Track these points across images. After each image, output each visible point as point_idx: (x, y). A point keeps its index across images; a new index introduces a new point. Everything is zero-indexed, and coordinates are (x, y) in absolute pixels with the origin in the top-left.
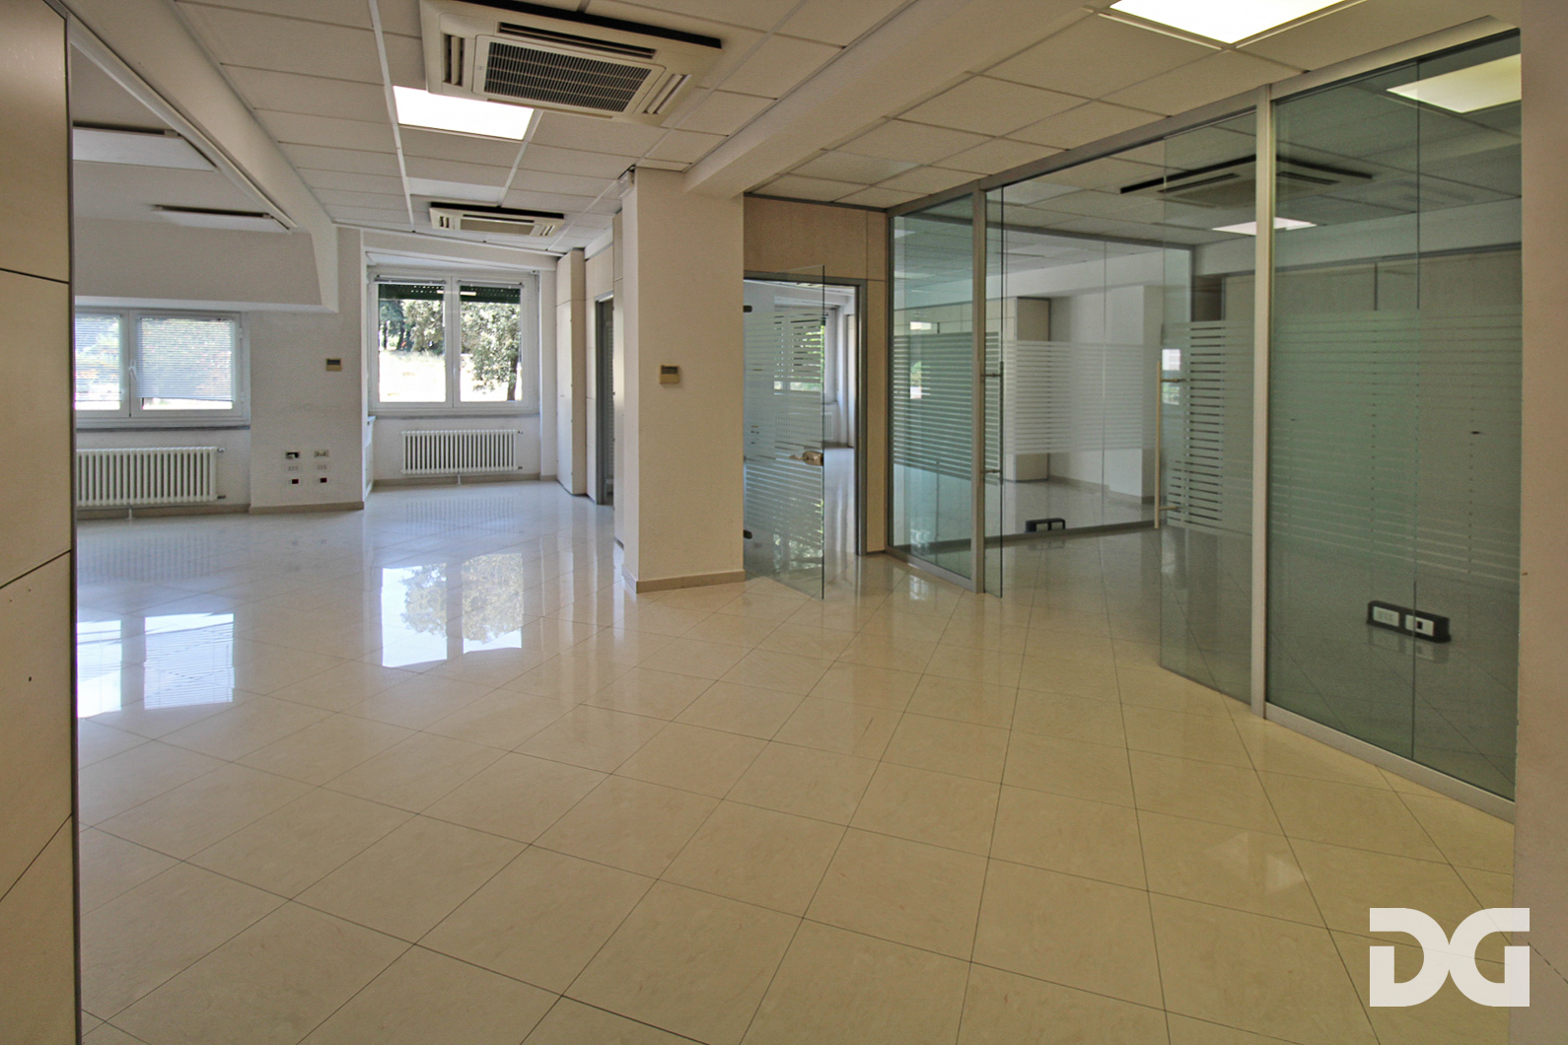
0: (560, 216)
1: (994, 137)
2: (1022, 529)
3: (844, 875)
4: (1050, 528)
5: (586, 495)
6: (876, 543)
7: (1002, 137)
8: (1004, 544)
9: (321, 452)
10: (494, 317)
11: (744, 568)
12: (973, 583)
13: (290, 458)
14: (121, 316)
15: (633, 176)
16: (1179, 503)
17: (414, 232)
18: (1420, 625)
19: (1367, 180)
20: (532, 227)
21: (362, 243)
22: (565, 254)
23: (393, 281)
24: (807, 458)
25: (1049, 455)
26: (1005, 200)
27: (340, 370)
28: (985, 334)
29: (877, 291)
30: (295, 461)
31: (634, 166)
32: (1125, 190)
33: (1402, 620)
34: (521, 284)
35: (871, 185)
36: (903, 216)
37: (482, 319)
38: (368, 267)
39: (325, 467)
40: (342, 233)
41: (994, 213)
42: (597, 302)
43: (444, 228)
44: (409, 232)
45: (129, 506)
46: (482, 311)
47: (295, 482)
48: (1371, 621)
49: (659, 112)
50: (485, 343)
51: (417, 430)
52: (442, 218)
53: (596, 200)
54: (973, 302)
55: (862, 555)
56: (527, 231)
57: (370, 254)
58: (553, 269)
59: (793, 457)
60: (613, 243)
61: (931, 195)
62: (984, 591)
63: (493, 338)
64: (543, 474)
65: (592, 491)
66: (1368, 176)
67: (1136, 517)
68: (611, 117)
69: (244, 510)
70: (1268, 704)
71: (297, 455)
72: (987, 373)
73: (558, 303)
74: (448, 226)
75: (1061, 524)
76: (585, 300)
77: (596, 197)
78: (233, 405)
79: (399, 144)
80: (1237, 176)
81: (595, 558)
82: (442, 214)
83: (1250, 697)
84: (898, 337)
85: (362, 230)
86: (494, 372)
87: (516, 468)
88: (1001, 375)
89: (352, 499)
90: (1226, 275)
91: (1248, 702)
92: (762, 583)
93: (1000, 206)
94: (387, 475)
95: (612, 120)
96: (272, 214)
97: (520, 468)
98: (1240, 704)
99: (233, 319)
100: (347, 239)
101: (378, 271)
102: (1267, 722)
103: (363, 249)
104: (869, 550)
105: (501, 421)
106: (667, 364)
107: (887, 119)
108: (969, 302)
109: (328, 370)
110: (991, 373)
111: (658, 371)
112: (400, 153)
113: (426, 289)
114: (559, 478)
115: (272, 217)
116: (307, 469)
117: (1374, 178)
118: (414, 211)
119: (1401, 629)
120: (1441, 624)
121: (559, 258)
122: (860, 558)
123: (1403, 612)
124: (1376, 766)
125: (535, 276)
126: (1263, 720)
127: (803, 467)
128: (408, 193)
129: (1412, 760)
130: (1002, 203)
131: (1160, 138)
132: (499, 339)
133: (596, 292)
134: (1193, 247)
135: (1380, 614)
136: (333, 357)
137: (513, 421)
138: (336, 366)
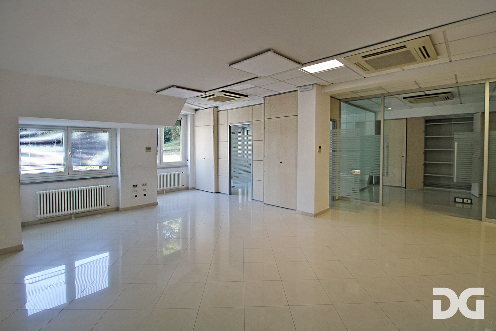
0: (247, 96)
5: (219, 192)
12: (380, 203)
15: (313, 87)
18: (467, 201)
30: (136, 188)
31: (316, 83)
32: (404, 98)
33: (463, 200)
34: (181, 119)
39: (146, 190)
42: (229, 126)
45: (74, 213)
48: (455, 202)
58: (194, 113)
62: (383, 205)
64: (190, 187)
65: (224, 190)
69: (116, 210)
70: (486, 219)
73: (197, 126)
76: (218, 125)
78: (108, 167)
83: (481, 218)
87: (182, 185)
89: (155, 201)
105: (176, 169)
106: (320, 146)
109: (146, 151)
111: (318, 148)
114: (197, 188)
116: (140, 191)
119: (463, 203)
121: (199, 110)
125: (186, 116)
126: (485, 222)
134: (375, 112)
135: (457, 200)
136: (148, 147)
137: (180, 169)
138: (149, 150)
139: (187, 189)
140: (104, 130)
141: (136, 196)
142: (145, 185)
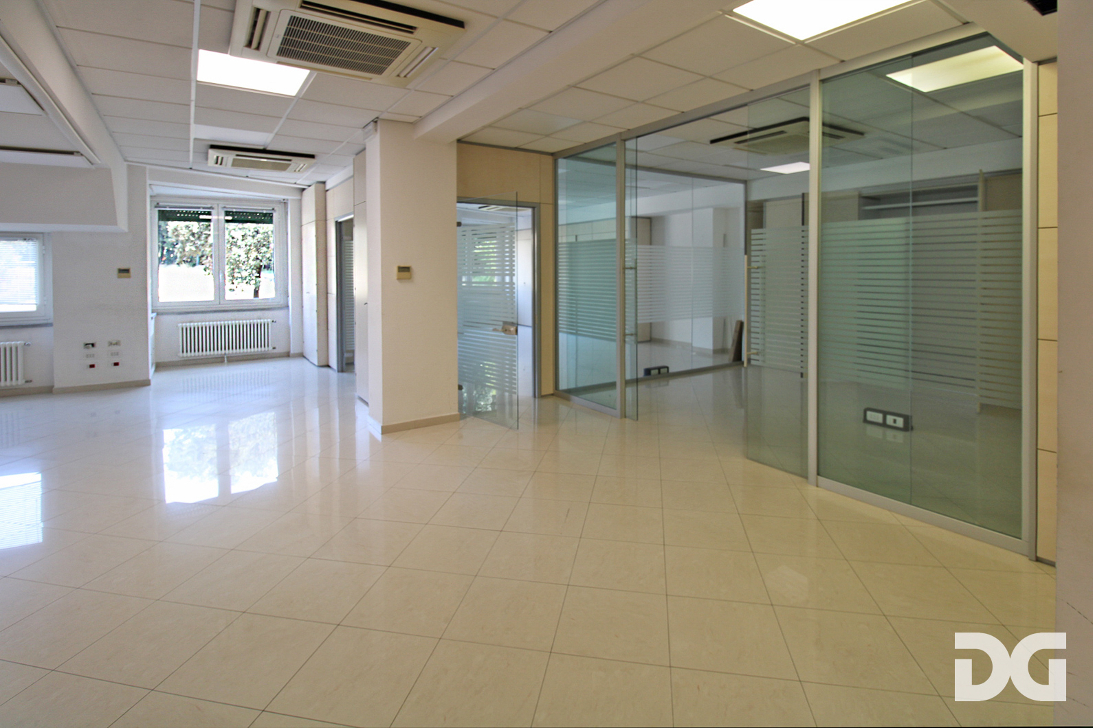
0: (312, 156)
1: (637, 102)
2: (641, 374)
3: (573, 619)
4: (659, 373)
5: (328, 366)
6: (548, 388)
7: (643, 102)
8: (639, 383)
9: (114, 342)
10: (243, 236)
11: (459, 411)
12: (618, 412)
13: (88, 348)
15: (376, 126)
16: (758, 349)
17: (191, 169)
18: (895, 421)
19: (860, 136)
20: (289, 165)
21: (147, 178)
22: (309, 186)
23: (170, 207)
24: (505, 331)
25: (651, 324)
26: (639, 148)
27: (129, 277)
28: (625, 240)
29: (546, 211)
30: (92, 350)
31: (377, 118)
32: (713, 142)
33: (885, 419)
34: (273, 209)
35: (547, 136)
36: (565, 158)
37: (233, 238)
38: (151, 197)
39: (117, 353)
40: (130, 169)
41: (630, 158)
42: (336, 222)
43: (218, 166)
44: (187, 169)
46: (233, 231)
47: (92, 366)
48: (865, 421)
49: (408, 76)
50: (236, 256)
51: (190, 322)
52: (218, 157)
53: (344, 144)
54: (617, 218)
55: (538, 398)
56: (283, 168)
57: (153, 187)
58: (298, 197)
59: (495, 330)
60: (353, 176)
61: (585, 144)
62: (625, 417)
63: (242, 252)
64: (292, 352)
65: (333, 362)
66: (861, 134)
67: (709, 363)
68: (371, 79)
69: (49, 390)
70: (819, 477)
71: (93, 345)
72: (626, 266)
73: (304, 222)
74: (221, 164)
75: (666, 369)
76: (326, 220)
77: (342, 142)
78: (38, 307)
79: (193, 97)
80: (786, 133)
81: (337, 412)
82: (218, 155)
83: (807, 473)
84: (562, 243)
85: (148, 167)
86: (243, 279)
87: (271, 348)
88: (636, 268)
89: (142, 378)
90: (766, 200)
91: (806, 478)
92: (471, 421)
93: (635, 153)
94: (167, 358)
95: (372, 81)
96: (82, 152)
97: (274, 348)
98: (800, 479)
99: (37, 238)
100: (136, 173)
101: (158, 200)
102: (818, 489)
103: (149, 182)
104: (543, 393)
105: (259, 313)
106: (402, 265)
107: (570, 87)
108: (613, 219)
109: (119, 277)
110: (629, 267)
111: (396, 270)
112: (193, 104)
114: (305, 355)
115: (82, 155)
116: (102, 356)
117: (866, 135)
118: (194, 152)
119: (884, 424)
120: (907, 419)
121: (304, 189)
122: (537, 400)
123: (885, 414)
124: (889, 510)
125: (285, 203)
126: (815, 488)
127: (501, 336)
128: (192, 137)
129: (911, 504)
130: (637, 151)
131: (745, 105)
132: (247, 254)
133: (336, 213)
134: (745, 182)
135: (871, 416)
136: (124, 266)
137: (267, 313)
138: (126, 274)
139: (287, 355)
142: (117, 344)
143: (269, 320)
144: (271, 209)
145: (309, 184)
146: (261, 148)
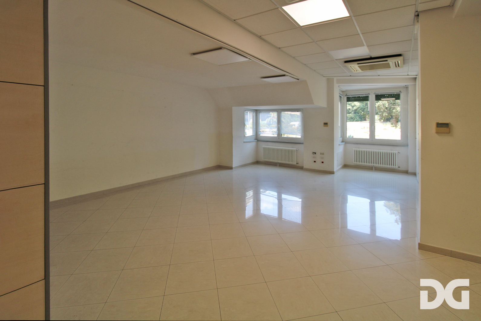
0: (400, 55)
9: (322, 153)
14: (277, 112)
17: (351, 76)
20: (388, 64)
21: (335, 83)
23: (351, 96)
27: (327, 126)
30: (315, 155)
31: (416, 12)
34: (400, 91)
39: (323, 158)
40: (327, 80)
44: (349, 76)
45: (279, 163)
51: (358, 148)
53: (413, 42)
57: (340, 87)
58: (414, 83)
64: (409, 171)
69: (301, 168)
71: (315, 153)
74: (356, 71)
78: (301, 136)
85: (335, 78)
87: (397, 167)
89: (331, 170)
94: (349, 163)
97: (399, 167)
99: (301, 111)
100: (330, 83)
101: (346, 93)
103: (337, 85)
105: (391, 148)
109: (324, 126)
111: (434, 126)
113: (362, 97)
114: (415, 174)
116: (318, 158)
121: (415, 78)
125: (407, 87)
128: (335, 59)
136: (326, 122)
137: (395, 148)
138: (326, 125)
139: (406, 172)
140: (297, 110)
141: (315, 162)
142: (323, 154)
143: (396, 152)
144: (399, 91)
145: (416, 74)
146: (369, 57)
